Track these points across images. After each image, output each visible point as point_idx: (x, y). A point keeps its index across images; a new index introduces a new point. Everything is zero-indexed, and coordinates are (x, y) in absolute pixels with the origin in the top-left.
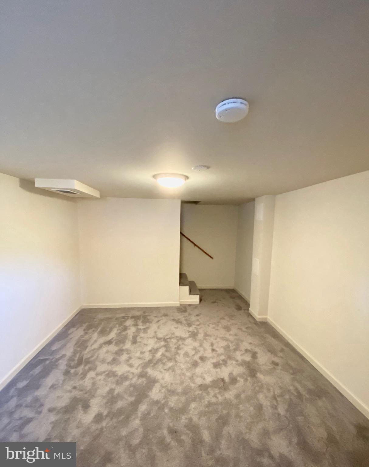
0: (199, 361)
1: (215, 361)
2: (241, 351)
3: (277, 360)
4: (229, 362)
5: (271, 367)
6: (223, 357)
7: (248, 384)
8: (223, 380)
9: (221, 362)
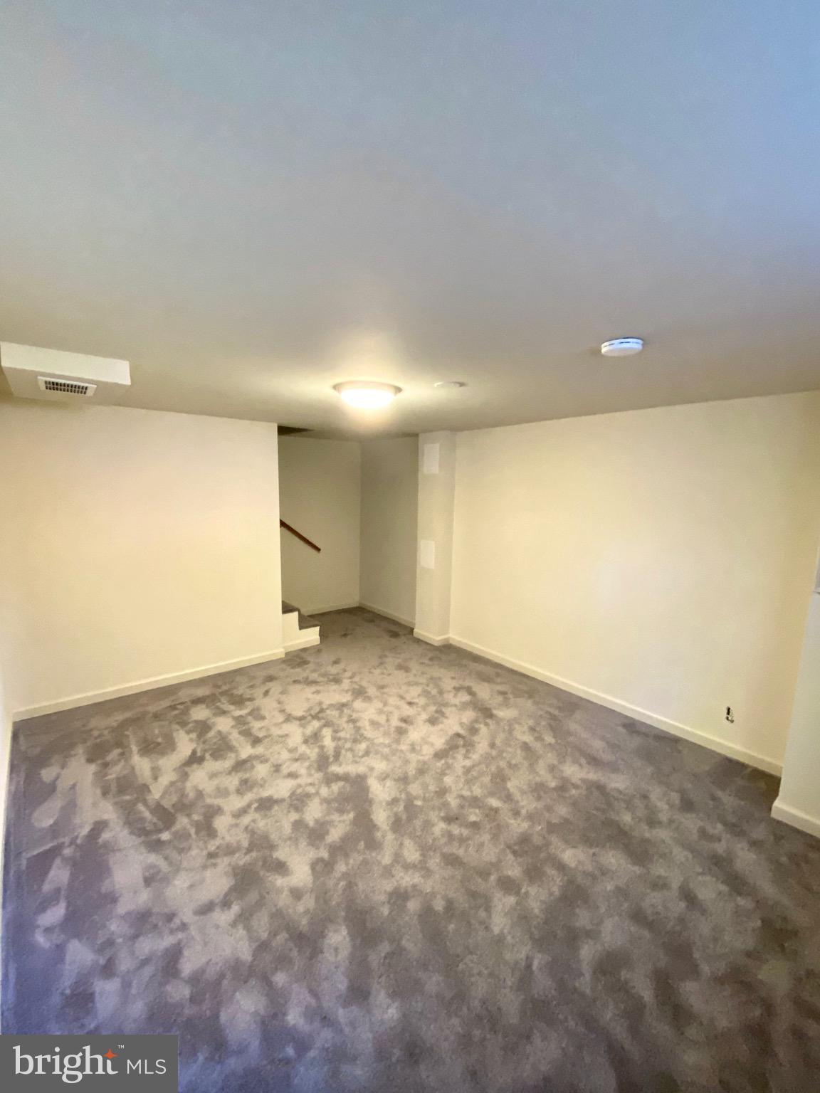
0: (404, 725)
1: (424, 716)
2: (449, 692)
3: (500, 688)
4: (447, 711)
5: (500, 699)
6: (433, 708)
7: (492, 727)
8: (458, 735)
9: (436, 715)
